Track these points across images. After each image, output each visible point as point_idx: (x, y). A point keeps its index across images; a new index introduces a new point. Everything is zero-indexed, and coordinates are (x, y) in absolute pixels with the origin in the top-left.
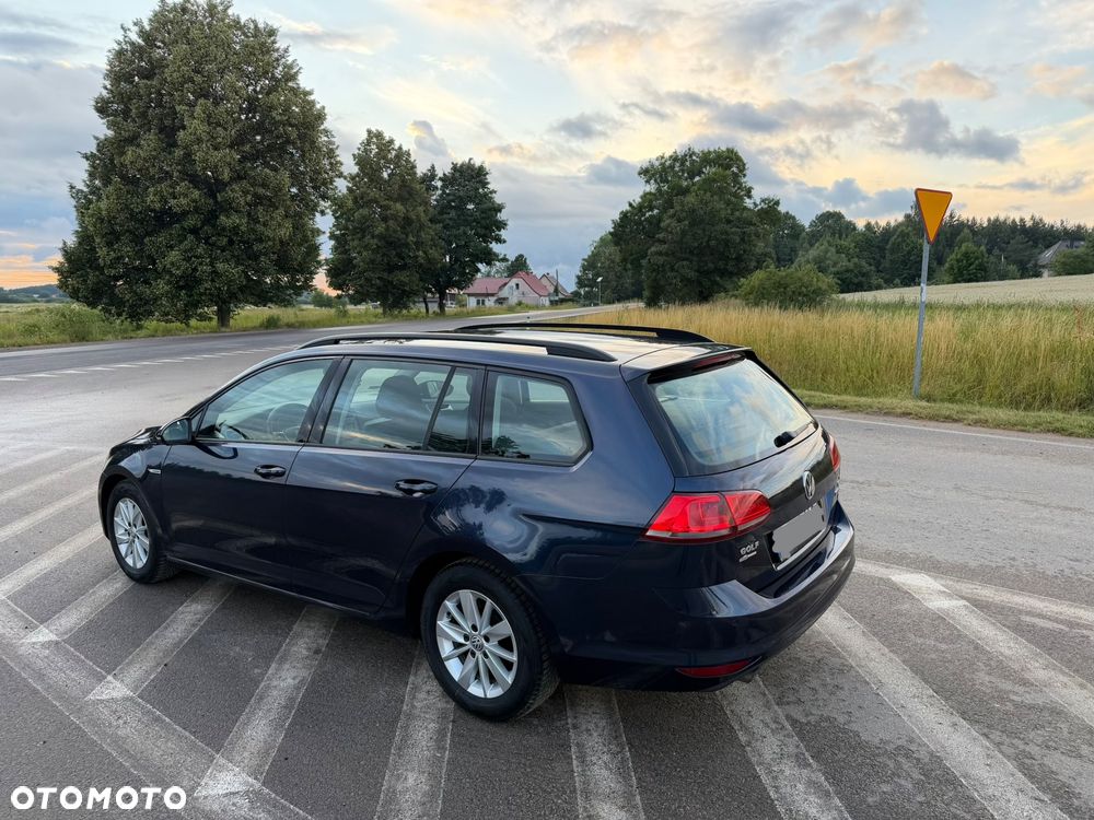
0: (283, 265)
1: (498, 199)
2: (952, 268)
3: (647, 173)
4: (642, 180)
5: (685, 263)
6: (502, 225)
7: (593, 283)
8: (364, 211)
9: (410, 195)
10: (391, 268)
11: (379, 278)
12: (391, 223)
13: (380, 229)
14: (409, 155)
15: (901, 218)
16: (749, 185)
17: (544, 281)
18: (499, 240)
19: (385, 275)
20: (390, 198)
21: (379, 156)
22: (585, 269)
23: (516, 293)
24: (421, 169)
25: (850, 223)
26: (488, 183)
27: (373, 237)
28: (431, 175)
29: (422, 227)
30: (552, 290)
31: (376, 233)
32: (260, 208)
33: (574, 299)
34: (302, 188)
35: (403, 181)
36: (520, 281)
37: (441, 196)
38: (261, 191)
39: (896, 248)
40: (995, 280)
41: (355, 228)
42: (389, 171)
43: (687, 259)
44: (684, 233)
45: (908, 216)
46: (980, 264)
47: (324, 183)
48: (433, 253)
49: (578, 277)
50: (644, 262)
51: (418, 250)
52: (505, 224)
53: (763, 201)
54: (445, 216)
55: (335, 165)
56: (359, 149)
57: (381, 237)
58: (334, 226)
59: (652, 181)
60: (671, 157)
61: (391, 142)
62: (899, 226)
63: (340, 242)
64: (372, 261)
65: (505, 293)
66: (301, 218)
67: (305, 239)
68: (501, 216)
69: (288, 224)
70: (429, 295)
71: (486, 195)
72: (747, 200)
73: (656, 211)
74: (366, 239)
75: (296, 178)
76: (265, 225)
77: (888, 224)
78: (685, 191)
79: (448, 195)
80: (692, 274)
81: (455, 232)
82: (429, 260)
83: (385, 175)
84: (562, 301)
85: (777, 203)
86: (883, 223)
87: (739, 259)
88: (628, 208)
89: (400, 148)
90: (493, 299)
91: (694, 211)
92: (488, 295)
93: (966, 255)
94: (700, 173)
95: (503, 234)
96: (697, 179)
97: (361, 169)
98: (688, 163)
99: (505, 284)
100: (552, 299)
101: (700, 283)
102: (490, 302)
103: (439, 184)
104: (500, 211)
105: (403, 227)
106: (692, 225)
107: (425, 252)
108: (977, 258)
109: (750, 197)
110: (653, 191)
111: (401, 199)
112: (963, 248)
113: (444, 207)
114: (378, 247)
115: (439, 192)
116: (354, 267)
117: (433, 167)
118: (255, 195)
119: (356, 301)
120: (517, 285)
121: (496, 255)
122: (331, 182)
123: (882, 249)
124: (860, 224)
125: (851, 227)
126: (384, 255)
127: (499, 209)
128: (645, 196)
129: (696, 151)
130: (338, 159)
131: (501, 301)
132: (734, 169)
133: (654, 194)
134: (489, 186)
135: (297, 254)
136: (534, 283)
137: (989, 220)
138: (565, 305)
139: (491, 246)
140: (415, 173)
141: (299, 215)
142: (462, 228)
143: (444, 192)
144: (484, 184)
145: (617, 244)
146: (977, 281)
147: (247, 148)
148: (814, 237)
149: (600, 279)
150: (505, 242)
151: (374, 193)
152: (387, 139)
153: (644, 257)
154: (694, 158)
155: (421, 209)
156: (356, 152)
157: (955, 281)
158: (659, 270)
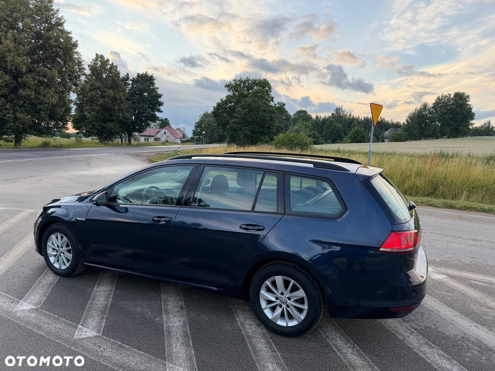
0: (52, 116)
1: (159, 92)
2: (351, 137)
3: (228, 86)
4: (226, 89)
5: (246, 128)
6: (161, 104)
7: (200, 134)
8: (93, 93)
9: (117, 86)
10: (105, 121)
11: (99, 125)
12: (107, 99)
13: (101, 101)
14: (117, 67)
15: (330, 115)
16: (272, 96)
17: (178, 131)
18: (159, 111)
19: (102, 124)
20: (106, 88)
21: (102, 67)
22: (196, 127)
23: (164, 136)
24: (122, 75)
25: (310, 115)
26: (155, 84)
27: (97, 105)
28: (127, 78)
29: (122, 102)
30: (182, 136)
31: (99, 103)
32: (42, 88)
33: (191, 140)
34: (63, 79)
35: (113, 80)
36: (167, 131)
37: (131, 88)
38: (41, 79)
39: (328, 128)
41: (87, 100)
42: (106, 75)
43: (246, 126)
44: (246, 115)
45: (333, 114)
46: (362, 136)
47: (75, 78)
48: (128, 116)
49: (193, 131)
50: (228, 126)
51: (120, 113)
52: (163, 104)
53: (278, 103)
54: (133, 98)
55: (81, 69)
56: (91, 63)
57: (101, 106)
58: (77, 99)
59: (231, 91)
60: (239, 80)
61: (108, 61)
62: (330, 117)
63: (80, 107)
64: (96, 117)
65: (159, 136)
66: (63, 94)
67: (65, 104)
68: (161, 100)
69: (57, 96)
70: (123, 135)
71: (153, 89)
72: (272, 103)
73: (233, 104)
74: (93, 106)
75: (61, 73)
76: (44, 96)
77: (325, 117)
78: (246, 96)
79: (135, 88)
80: (249, 133)
81: (138, 105)
82: (125, 118)
83: (104, 76)
84: (186, 141)
85: (284, 105)
86: (323, 116)
87: (269, 128)
88: (221, 102)
89: (112, 64)
90: (153, 138)
91: (250, 105)
92: (150, 136)
93: (357, 131)
94: (252, 89)
95: (162, 108)
96: (251, 91)
97: (92, 72)
98: (247, 84)
99: (159, 132)
100: (182, 140)
101: (253, 137)
102: (151, 140)
103: (131, 82)
104: (160, 97)
105: (112, 102)
106: (249, 111)
107: (123, 114)
108: (361, 133)
109: (273, 101)
110: (231, 95)
111: (111, 88)
112: (356, 129)
113: (133, 93)
114: (99, 110)
115: (131, 86)
116: (87, 119)
117: (128, 74)
118: (39, 81)
119: (86, 136)
120: (165, 132)
121: (158, 118)
122: (79, 77)
123: (322, 127)
124: (314, 116)
125: (310, 117)
126: (102, 114)
127: (160, 96)
128: (227, 97)
129: (251, 79)
130: (83, 66)
131: (157, 139)
132: (267, 88)
133: (232, 96)
134: (155, 85)
135: (60, 111)
136: (173, 132)
137: (364, 118)
138: (188, 143)
139: (156, 113)
140: (119, 76)
141: (63, 92)
142: (142, 104)
143: (133, 86)
144: (153, 84)
145: (215, 117)
146: (360, 142)
147: (36, 57)
148: (295, 120)
149: (204, 132)
150: (162, 112)
151: (98, 84)
152: (106, 59)
153: (228, 124)
154: (249, 82)
155: (122, 93)
156: (90, 64)
157: (352, 142)
158: (235, 130)
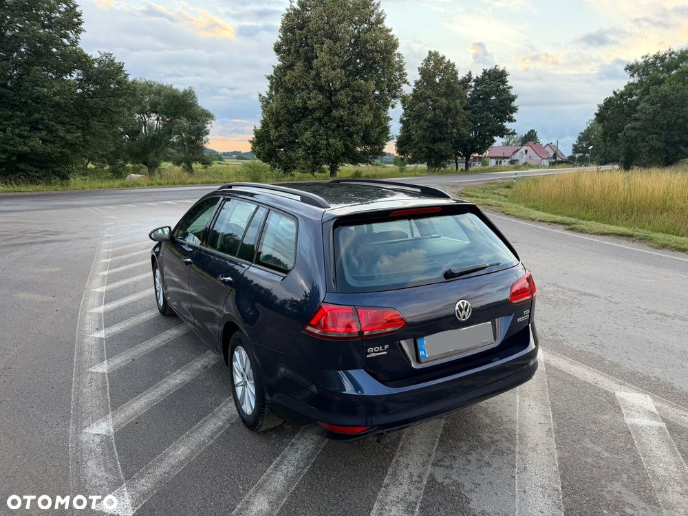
0: (366, 140)
1: (512, 92)
3: (632, 69)
4: (628, 74)
5: (654, 136)
6: (514, 110)
7: (585, 150)
8: (422, 104)
9: (452, 92)
10: (434, 141)
11: (426, 147)
12: (438, 111)
13: (430, 116)
14: (454, 66)
17: (548, 149)
18: (511, 120)
19: (430, 146)
20: (438, 95)
21: (436, 67)
22: (580, 139)
23: (525, 156)
24: (461, 76)
26: (507, 81)
27: (426, 121)
28: (468, 79)
29: (457, 113)
30: (552, 154)
31: (427, 118)
32: (356, 105)
33: (570, 161)
34: (382, 91)
35: (448, 83)
36: (528, 148)
37: (474, 91)
38: (357, 94)
41: (415, 116)
42: (440, 78)
44: (655, 113)
47: (395, 88)
48: (463, 130)
49: (574, 146)
50: (620, 135)
51: (453, 128)
52: (516, 109)
54: (474, 105)
55: (402, 76)
56: (422, 64)
57: (430, 121)
58: (403, 114)
59: (636, 75)
60: (654, 56)
61: (443, 58)
63: (405, 123)
64: (423, 137)
65: (517, 156)
66: (379, 111)
67: (380, 124)
68: (514, 104)
69: (371, 115)
70: (459, 158)
71: (504, 89)
73: (634, 98)
74: (421, 122)
75: (378, 85)
76: (357, 115)
78: (662, 82)
79: (479, 91)
80: (659, 145)
81: (480, 115)
82: (460, 135)
83: (437, 80)
84: (560, 162)
89: (449, 62)
90: (507, 161)
91: (666, 96)
92: (504, 158)
94: (677, 67)
95: (514, 115)
96: (674, 72)
97: (423, 78)
98: (667, 60)
99: (518, 150)
100: (550, 161)
101: (666, 151)
102: (505, 163)
103: (473, 84)
104: (513, 100)
105: (445, 114)
106: (663, 107)
107: (457, 130)
110: (636, 82)
111: (446, 95)
113: (474, 100)
114: (428, 127)
115: (473, 89)
116: (412, 140)
117: (470, 73)
118: (354, 97)
119: (411, 162)
120: (526, 151)
121: (507, 130)
122: (400, 86)
126: (431, 132)
127: (513, 99)
128: (628, 86)
130: (405, 71)
131: (512, 162)
133: (636, 84)
134: (507, 83)
135: (374, 133)
136: (540, 150)
138: (561, 165)
139: (504, 124)
140: (457, 78)
141: (378, 109)
142: (485, 112)
143: (476, 89)
144: (504, 82)
145: (599, 121)
147: (351, 68)
149: (591, 147)
150: (515, 121)
151: (429, 92)
152: (441, 56)
153: (620, 132)
154: (673, 56)
155: (458, 101)
156: (421, 66)
158: (632, 140)
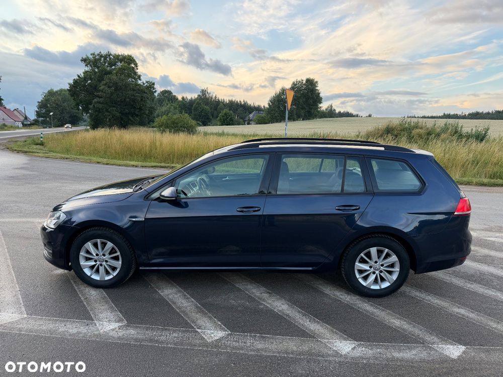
2: (221, 119)
3: (85, 61)
4: (83, 64)
5: (114, 108)
7: (46, 115)
15: (196, 96)
16: (139, 73)
17: (16, 113)
22: (40, 107)
25: (175, 96)
30: (23, 118)
33: (35, 123)
39: (196, 109)
40: (236, 125)
43: (114, 107)
44: (112, 94)
45: (199, 96)
46: (231, 119)
49: (37, 111)
50: (91, 106)
53: (147, 82)
59: (89, 66)
60: (98, 55)
62: (196, 99)
72: (139, 81)
77: (192, 98)
78: (110, 73)
80: (118, 114)
84: (30, 125)
85: (154, 84)
86: (189, 98)
87: (140, 109)
88: (78, 78)
91: (116, 83)
93: (225, 114)
94: (115, 65)
96: (113, 67)
98: (108, 59)
100: (24, 123)
101: (122, 119)
106: (116, 90)
108: (230, 116)
109: (140, 79)
110: (89, 70)
112: (224, 111)
123: (190, 109)
124: (180, 98)
125: (174, 99)
128: (86, 72)
129: (112, 53)
132: (133, 65)
133: (91, 72)
136: (10, 114)
137: (229, 100)
145: (72, 95)
146: (230, 125)
148: (161, 101)
149: (51, 114)
153: (91, 104)
154: (111, 57)
157: (222, 125)
158: (99, 111)
